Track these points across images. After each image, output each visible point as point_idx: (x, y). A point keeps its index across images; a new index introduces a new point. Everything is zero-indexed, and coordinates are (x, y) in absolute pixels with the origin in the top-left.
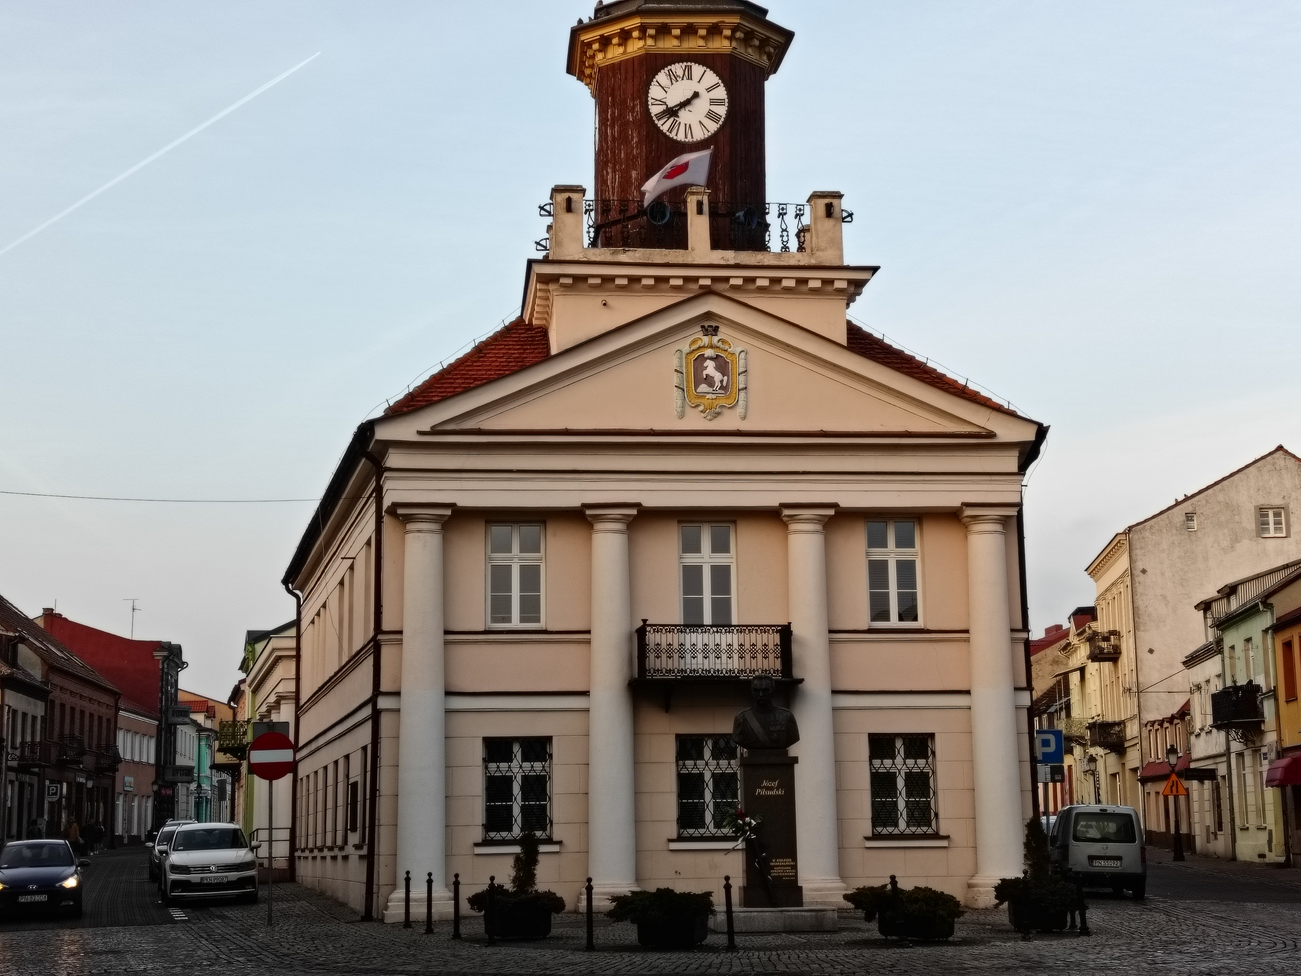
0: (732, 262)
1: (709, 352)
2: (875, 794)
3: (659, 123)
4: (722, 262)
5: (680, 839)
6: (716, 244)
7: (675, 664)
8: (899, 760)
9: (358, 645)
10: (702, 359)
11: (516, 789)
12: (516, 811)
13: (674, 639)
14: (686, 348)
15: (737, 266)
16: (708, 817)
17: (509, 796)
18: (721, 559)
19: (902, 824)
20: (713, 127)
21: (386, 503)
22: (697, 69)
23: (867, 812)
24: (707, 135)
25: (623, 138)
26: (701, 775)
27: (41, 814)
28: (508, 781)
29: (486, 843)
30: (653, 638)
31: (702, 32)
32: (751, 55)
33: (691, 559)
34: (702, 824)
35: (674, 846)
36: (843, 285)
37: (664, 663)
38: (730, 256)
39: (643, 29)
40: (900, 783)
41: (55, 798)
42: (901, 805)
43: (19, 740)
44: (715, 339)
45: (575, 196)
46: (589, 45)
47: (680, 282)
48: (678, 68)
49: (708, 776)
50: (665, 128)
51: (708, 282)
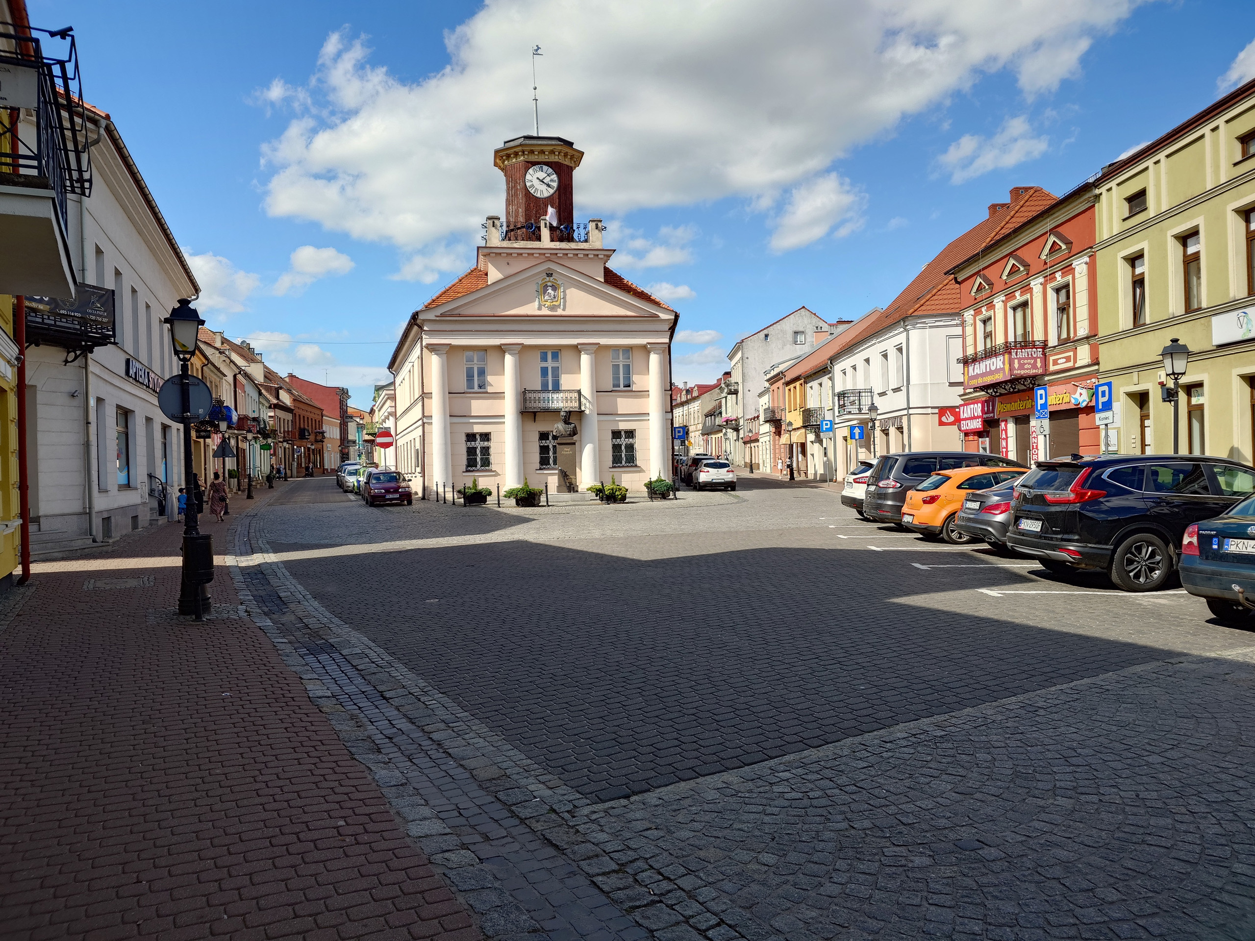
0: (558, 247)
1: (549, 284)
2: (614, 452)
3: (530, 190)
4: (555, 247)
5: (540, 469)
6: (552, 240)
7: (537, 405)
8: (622, 439)
9: (417, 396)
10: (546, 286)
11: (478, 451)
12: (478, 460)
13: (537, 395)
14: (540, 283)
15: (560, 249)
16: (551, 461)
17: (476, 454)
18: (555, 365)
19: (623, 463)
20: (552, 191)
21: (424, 344)
22: (545, 168)
23: (611, 458)
24: (549, 194)
25: (516, 195)
26: (548, 446)
27: (293, 460)
28: (475, 449)
29: (467, 471)
30: (528, 395)
31: (547, 153)
32: (567, 162)
33: (544, 365)
34: (549, 464)
35: (538, 472)
36: (602, 256)
37: (533, 405)
38: (557, 245)
39: (523, 152)
40: (623, 448)
41: (299, 454)
42: (623, 455)
43: (282, 430)
44: (551, 278)
45: (496, 221)
46: (502, 157)
47: (538, 255)
48: (537, 167)
49: (551, 446)
50: (532, 192)
51: (549, 255)
